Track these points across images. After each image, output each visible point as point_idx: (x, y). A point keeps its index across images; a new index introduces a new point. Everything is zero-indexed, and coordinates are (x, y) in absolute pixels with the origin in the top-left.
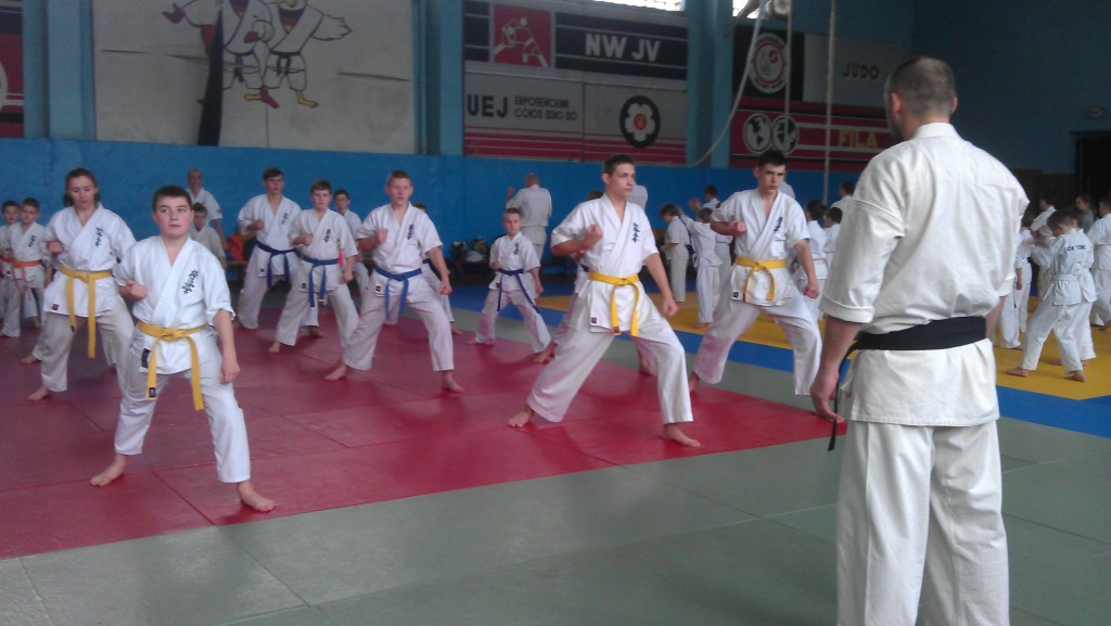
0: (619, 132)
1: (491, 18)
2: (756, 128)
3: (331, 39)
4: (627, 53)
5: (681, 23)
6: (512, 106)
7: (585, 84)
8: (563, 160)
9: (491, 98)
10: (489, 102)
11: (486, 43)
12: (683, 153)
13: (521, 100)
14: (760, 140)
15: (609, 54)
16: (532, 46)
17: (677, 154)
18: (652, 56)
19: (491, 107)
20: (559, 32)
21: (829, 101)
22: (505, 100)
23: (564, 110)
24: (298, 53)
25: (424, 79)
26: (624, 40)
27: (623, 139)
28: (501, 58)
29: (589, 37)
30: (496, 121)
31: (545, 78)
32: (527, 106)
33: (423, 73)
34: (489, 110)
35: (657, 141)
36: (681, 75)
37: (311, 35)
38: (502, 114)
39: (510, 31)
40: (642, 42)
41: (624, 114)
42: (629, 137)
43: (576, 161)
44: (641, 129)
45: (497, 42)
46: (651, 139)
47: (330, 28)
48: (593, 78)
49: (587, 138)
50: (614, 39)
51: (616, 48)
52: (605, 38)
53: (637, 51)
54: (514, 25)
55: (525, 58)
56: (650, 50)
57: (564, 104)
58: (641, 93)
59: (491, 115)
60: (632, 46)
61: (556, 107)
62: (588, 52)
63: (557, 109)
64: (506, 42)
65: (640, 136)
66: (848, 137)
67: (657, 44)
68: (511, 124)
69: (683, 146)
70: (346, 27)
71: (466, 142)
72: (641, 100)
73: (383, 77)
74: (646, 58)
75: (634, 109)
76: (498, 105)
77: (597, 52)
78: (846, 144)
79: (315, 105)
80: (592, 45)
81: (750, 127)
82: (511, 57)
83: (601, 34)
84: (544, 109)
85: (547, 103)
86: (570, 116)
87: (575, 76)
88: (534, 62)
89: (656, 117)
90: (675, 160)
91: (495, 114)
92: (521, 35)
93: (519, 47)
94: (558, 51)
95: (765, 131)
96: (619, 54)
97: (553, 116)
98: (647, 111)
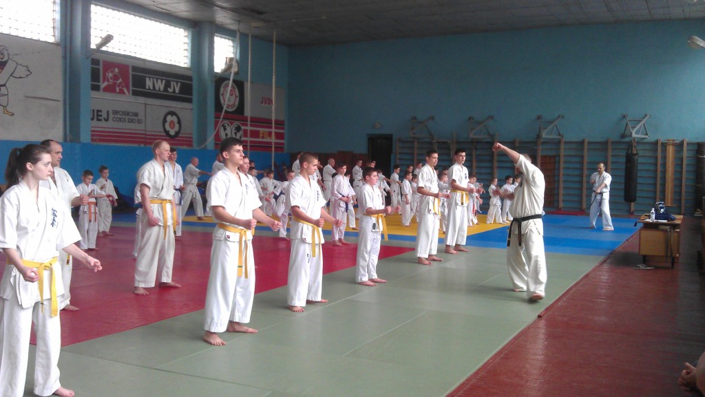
0: (162, 130)
1: (101, 67)
2: (225, 129)
3: (21, 78)
4: (165, 90)
5: (189, 73)
6: (111, 116)
7: (146, 104)
8: (136, 145)
9: (101, 111)
10: (100, 113)
11: (99, 82)
12: (192, 141)
13: (115, 112)
14: (226, 135)
15: (157, 89)
16: (121, 83)
17: (189, 142)
18: (177, 90)
19: (101, 116)
20: (133, 76)
21: (273, 119)
22: (108, 112)
23: (136, 118)
24: (4, 85)
25: (68, 101)
26: (164, 81)
27: (164, 134)
28: (107, 89)
29: (147, 79)
30: (103, 124)
31: (126, 101)
32: (118, 116)
33: (68, 97)
34: (99, 118)
35: (180, 135)
36: (190, 101)
37: (11, 75)
38: (106, 120)
39: (110, 75)
40: (172, 83)
41: (165, 121)
42: (167, 133)
43: (142, 145)
44: (172, 128)
45: (103, 82)
46: (177, 133)
47: (21, 71)
48: (150, 101)
49: (147, 133)
50: (159, 81)
51: (160, 85)
52: (155, 80)
53: (170, 87)
54: (112, 72)
55: (118, 90)
56: (176, 87)
57: (136, 115)
58: (172, 110)
59: (100, 120)
60: (168, 85)
61: (133, 116)
62: (147, 87)
63: (132, 117)
64: (108, 81)
65: (172, 133)
66: (263, 134)
67: (179, 84)
68: (110, 125)
69: (192, 138)
70: (29, 71)
71: (92, 135)
72: (172, 113)
73: (47, 99)
74: (174, 91)
75: (169, 118)
76: (104, 115)
77: (151, 88)
78: (263, 138)
79: (13, 114)
80: (149, 83)
81: (222, 128)
82: (110, 89)
83: (153, 78)
84: (127, 117)
85: (128, 114)
86: (139, 122)
87: (141, 100)
88: (122, 92)
89: (179, 122)
90: (188, 145)
91: (103, 121)
92: (116, 78)
93: (115, 83)
94: (133, 86)
95: (228, 131)
96: (162, 89)
97: (131, 121)
98: (174, 119)
